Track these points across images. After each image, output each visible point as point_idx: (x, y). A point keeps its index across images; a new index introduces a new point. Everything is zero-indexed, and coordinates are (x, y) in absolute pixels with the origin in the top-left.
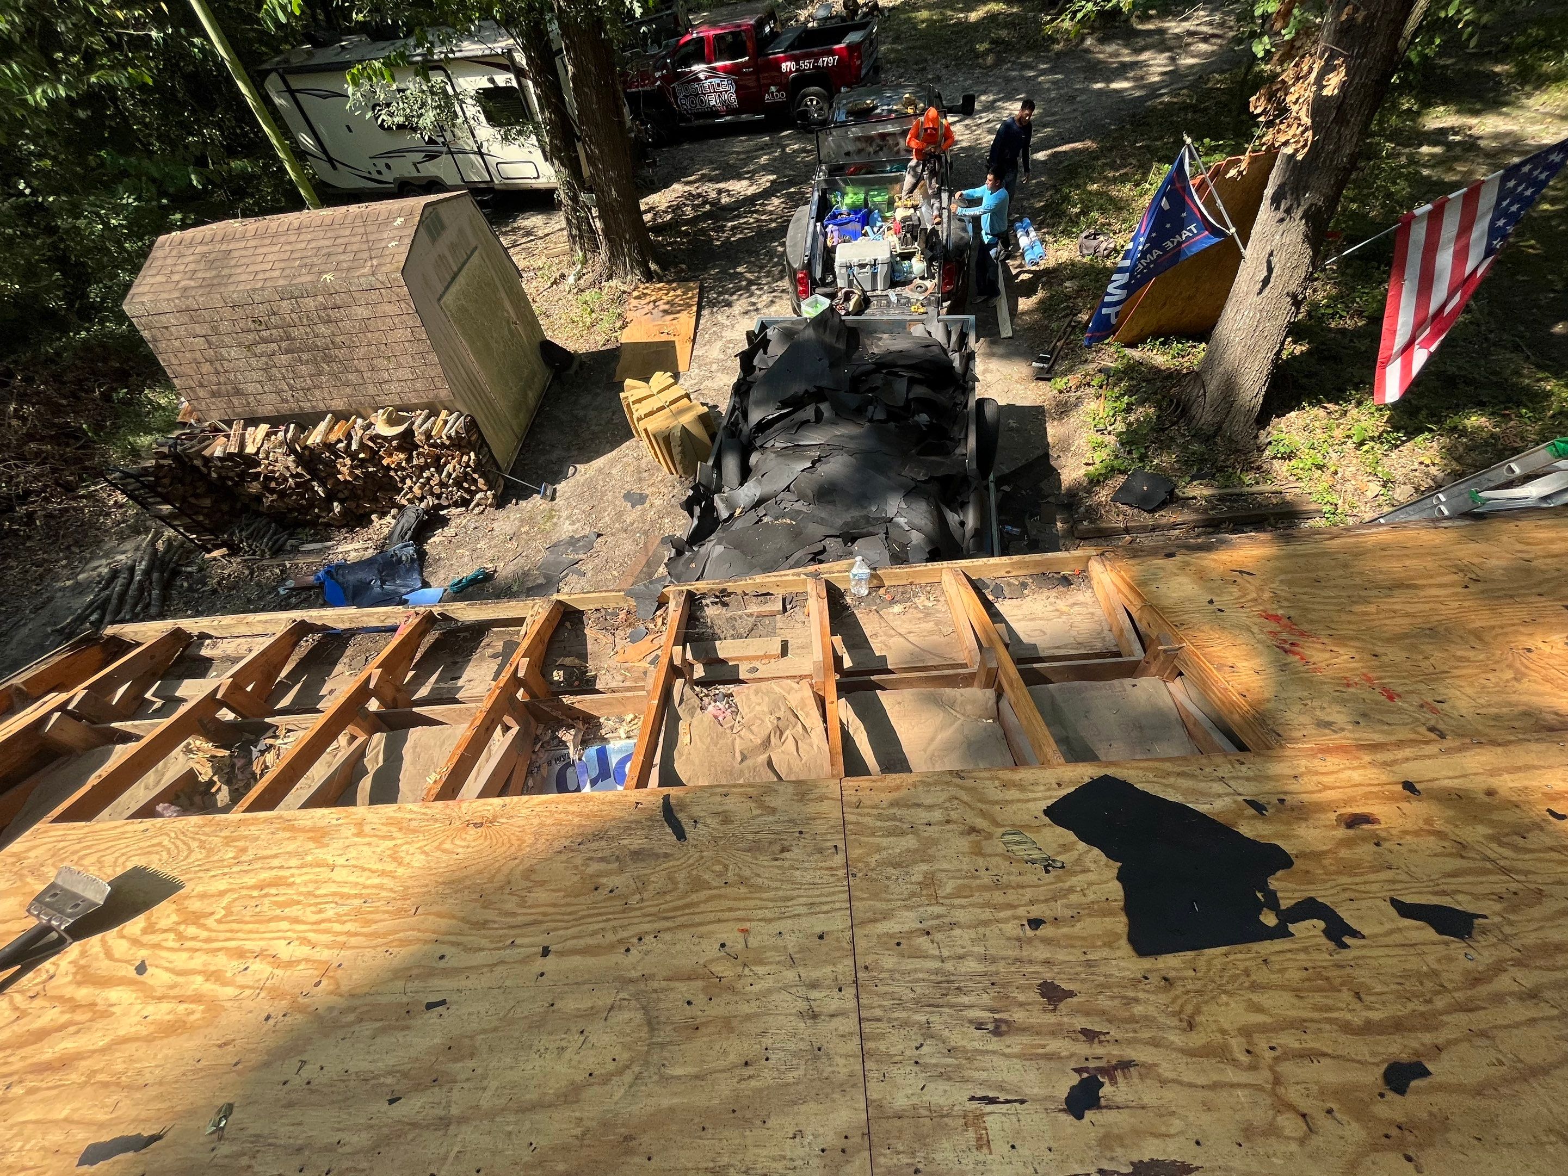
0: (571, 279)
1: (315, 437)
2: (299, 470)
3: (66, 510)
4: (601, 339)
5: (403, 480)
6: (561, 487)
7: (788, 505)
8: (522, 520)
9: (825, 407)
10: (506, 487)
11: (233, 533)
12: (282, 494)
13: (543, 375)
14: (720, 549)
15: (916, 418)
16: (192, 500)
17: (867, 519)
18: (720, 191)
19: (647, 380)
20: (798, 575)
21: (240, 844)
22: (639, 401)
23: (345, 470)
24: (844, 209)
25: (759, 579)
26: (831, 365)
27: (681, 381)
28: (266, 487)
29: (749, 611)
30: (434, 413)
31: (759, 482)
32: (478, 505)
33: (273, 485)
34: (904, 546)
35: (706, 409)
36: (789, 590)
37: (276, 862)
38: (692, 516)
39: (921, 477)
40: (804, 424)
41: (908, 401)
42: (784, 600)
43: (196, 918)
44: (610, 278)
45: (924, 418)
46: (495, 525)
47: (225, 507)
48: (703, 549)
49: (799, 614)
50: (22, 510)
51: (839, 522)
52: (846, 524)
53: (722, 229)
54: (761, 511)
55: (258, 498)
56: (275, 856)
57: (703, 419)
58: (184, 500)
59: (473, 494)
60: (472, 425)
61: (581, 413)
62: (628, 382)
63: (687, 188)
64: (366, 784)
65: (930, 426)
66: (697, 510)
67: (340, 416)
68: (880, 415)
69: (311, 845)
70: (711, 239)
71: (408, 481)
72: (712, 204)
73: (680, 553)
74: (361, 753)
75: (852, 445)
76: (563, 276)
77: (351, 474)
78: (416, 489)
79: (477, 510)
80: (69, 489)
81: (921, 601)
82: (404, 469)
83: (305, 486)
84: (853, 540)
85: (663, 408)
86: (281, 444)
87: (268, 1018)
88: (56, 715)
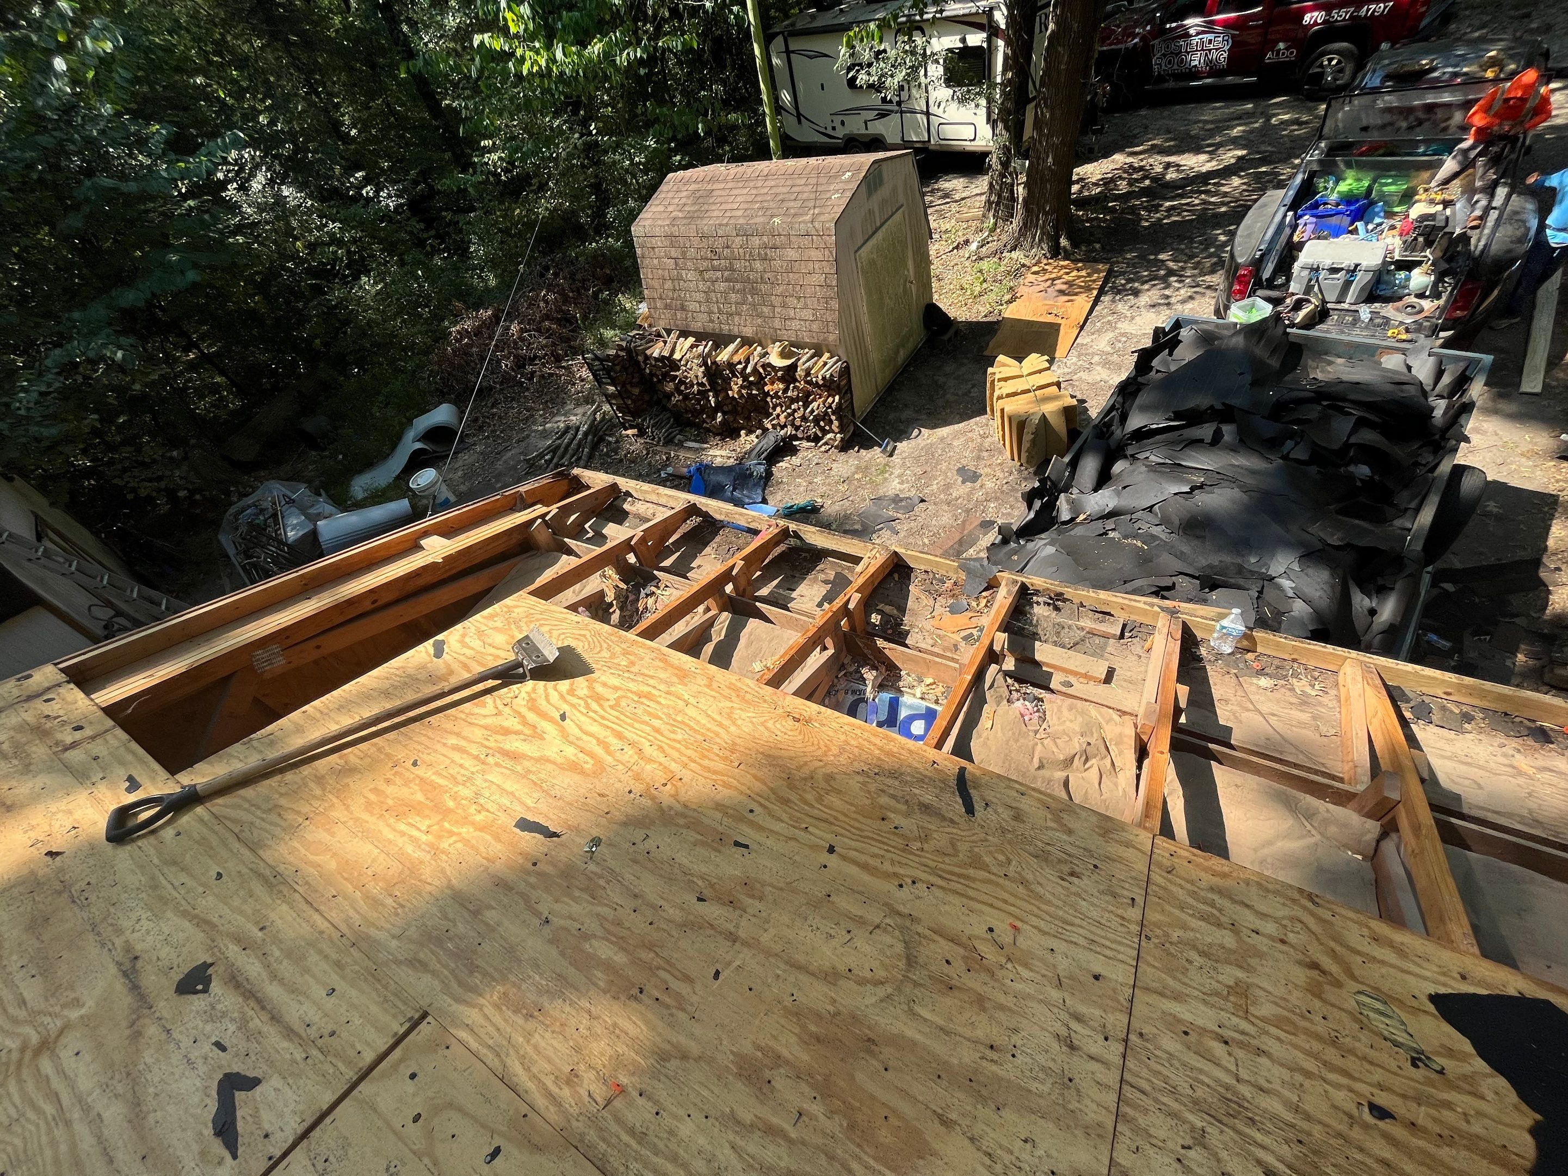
0: (974, 246)
1: (724, 356)
2: (704, 380)
3: (551, 375)
4: (984, 310)
5: (774, 408)
6: (902, 446)
7: (1145, 527)
8: (858, 468)
9: (1228, 431)
10: (854, 434)
12: (686, 397)
13: (918, 336)
14: (1051, 550)
15: (1352, 468)
16: (628, 387)
17: (1240, 570)
18: (1168, 166)
19: (1020, 359)
20: (1152, 605)
21: (632, 659)
22: (1005, 379)
23: (735, 388)
24: (1334, 197)
25: (1103, 595)
26: (1254, 383)
27: (1054, 367)
28: (677, 389)
29: (1081, 623)
30: (818, 354)
31: (1118, 494)
32: (826, 443)
33: (683, 388)
34: (1278, 614)
35: (1074, 402)
36: (1133, 617)
37: (651, 681)
38: (1030, 508)
39: (1334, 540)
40: (1195, 443)
41: (1347, 446)
42: (1124, 626)
43: (599, 699)
44: (1014, 249)
45: (1363, 470)
46: (835, 465)
47: (646, 398)
48: (1030, 545)
49: (1137, 646)
50: (529, 368)
51: (1203, 561)
52: (1210, 566)
53: (1156, 208)
54: (1110, 524)
55: (669, 396)
56: (652, 677)
57: (1069, 412)
58: (623, 386)
59: (825, 432)
60: (845, 372)
61: (941, 380)
62: (1001, 358)
63: (1130, 160)
64: (709, 649)
65: (1368, 483)
66: (1037, 504)
67: (747, 342)
68: (1301, 453)
69: (676, 680)
70: (1140, 219)
71: (778, 409)
72: (1154, 180)
73: (1005, 541)
74: (710, 623)
75: (1250, 481)
76: (967, 242)
77: (739, 392)
78: (782, 418)
79: (823, 449)
80: (558, 359)
81: (1301, 685)
82: (779, 398)
83: (703, 394)
84: (1214, 587)
85: (1028, 391)
86: (699, 355)
87: (630, 792)
88: (539, 521)
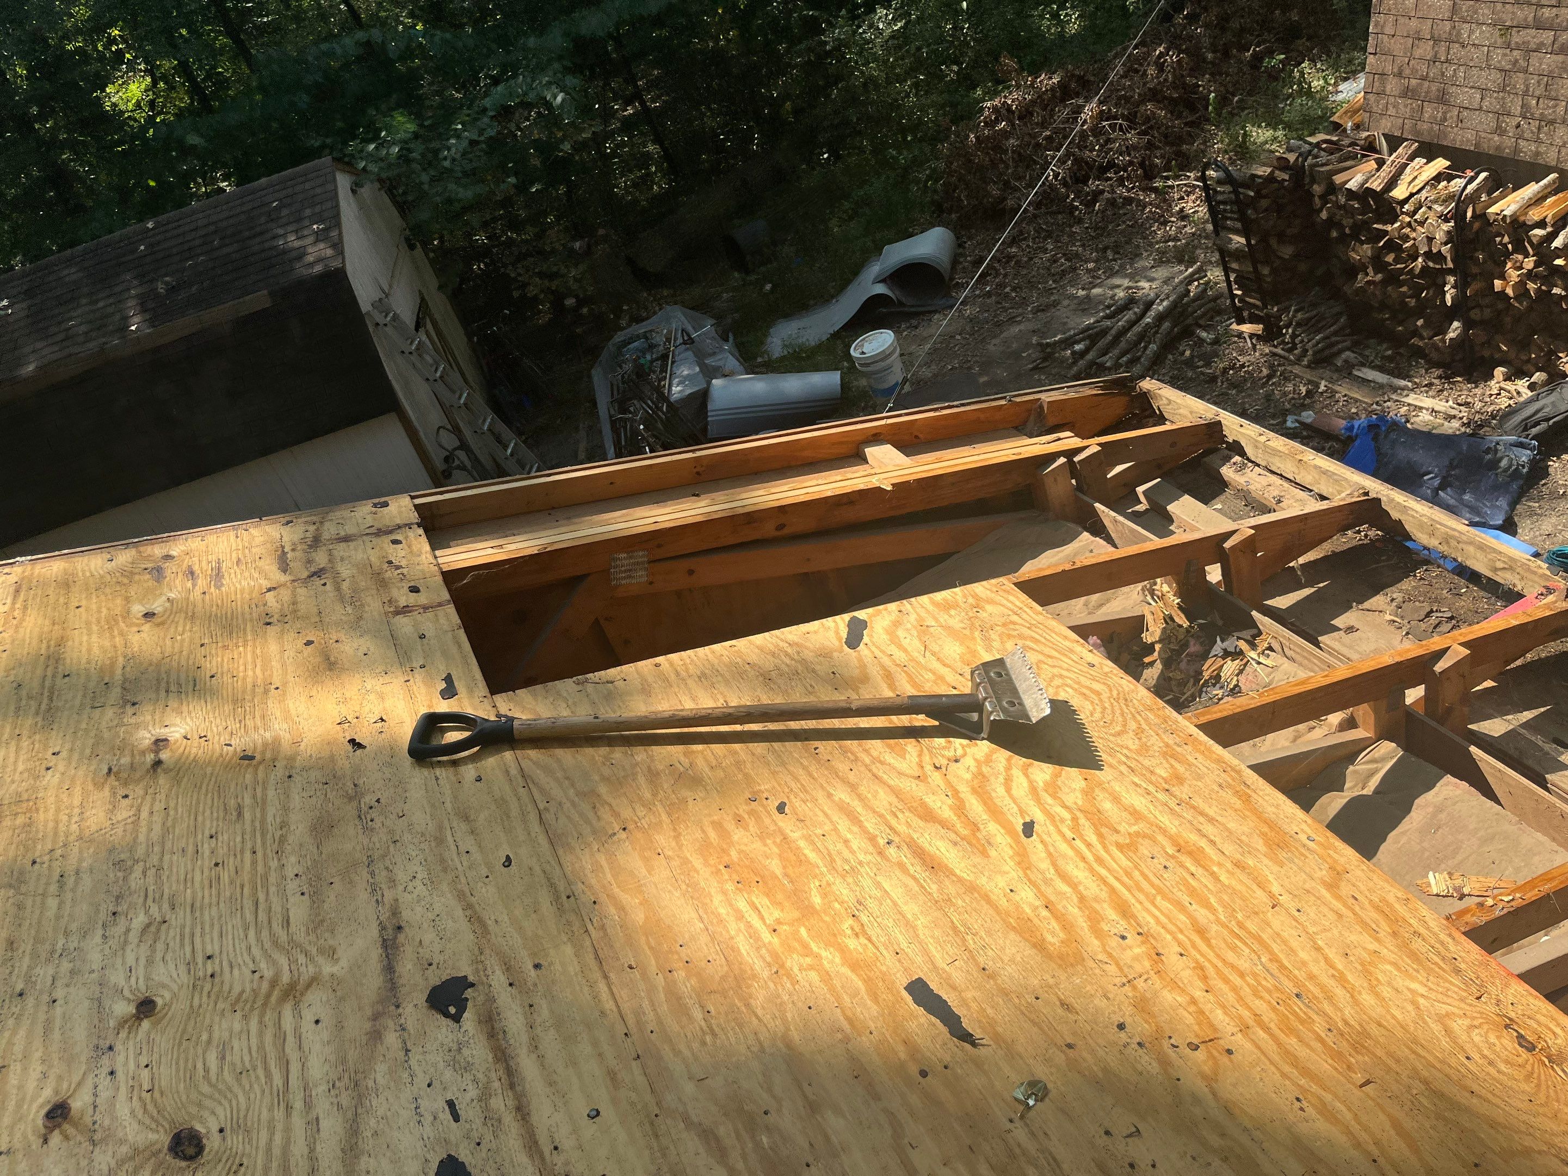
1: (1506, 205)
2: (1445, 249)
11: (1287, 310)
12: (1392, 278)
16: (1273, 242)
21: (1181, 769)
23: (1514, 275)
28: (1378, 263)
33: (1390, 258)
37: (1209, 829)
43: (1100, 822)
47: (1303, 267)
55: (1353, 270)
56: (1211, 820)
58: (1264, 240)
64: (1333, 803)
69: (1259, 844)
74: (1351, 753)
77: (1521, 284)
83: (1434, 278)
86: (1450, 197)
87: (1121, 1027)
88: (1062, 460)
